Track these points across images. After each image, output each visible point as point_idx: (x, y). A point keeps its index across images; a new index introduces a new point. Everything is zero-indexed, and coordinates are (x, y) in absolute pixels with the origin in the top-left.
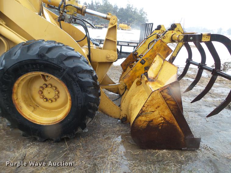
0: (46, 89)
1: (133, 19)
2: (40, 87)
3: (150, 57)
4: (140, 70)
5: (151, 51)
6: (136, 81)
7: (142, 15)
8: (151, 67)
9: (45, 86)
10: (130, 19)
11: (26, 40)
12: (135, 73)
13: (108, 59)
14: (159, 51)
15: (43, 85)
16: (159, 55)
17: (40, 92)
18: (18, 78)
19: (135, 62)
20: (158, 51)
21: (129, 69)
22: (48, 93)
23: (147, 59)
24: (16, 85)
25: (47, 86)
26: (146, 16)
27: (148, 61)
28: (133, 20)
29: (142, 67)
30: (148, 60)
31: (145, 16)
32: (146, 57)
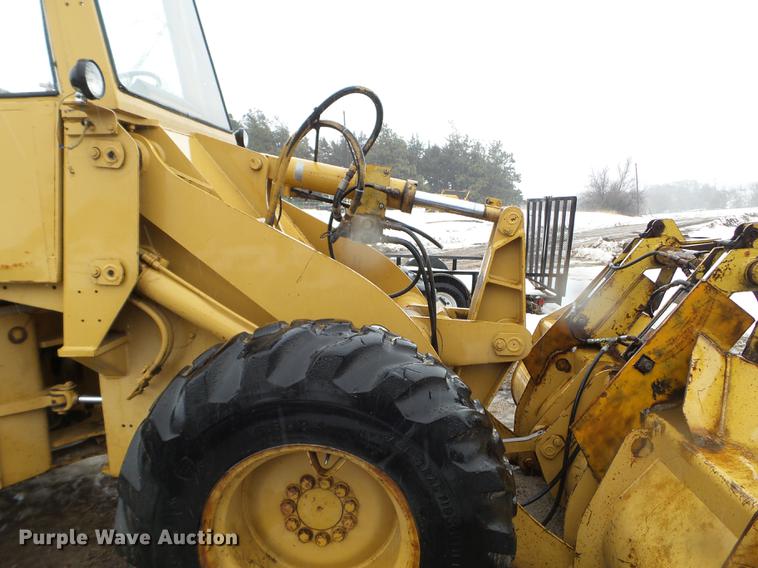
0: (311, 494)
1: (471, 176)
2: (289, 489)
3: (670, 347)
4: (635, 393)
5: (672, 324)
6: (629, 440)
7: (499, 161)
8: (690, 387)
9: (307, 485)
10: (462, 178)
11: (253, 325)
12: (617, 407)
13: (499, 353)
14: (702, 321)
15: (302, 480)
16: (707, 337)
17: (288, 507)
18: (228, 469)
19: (575, 348)
20: (698, 324)
21: (553, 372)
22: (316, 506)
23: (660, 354)
24: (216, 494)
25: (313, 483)
26: (513, 165)
27: (665, 361)
28: (470, 179)
29: (643, 383)
30: (663, 358)
31: (507, 165)
32: (654, 347)
